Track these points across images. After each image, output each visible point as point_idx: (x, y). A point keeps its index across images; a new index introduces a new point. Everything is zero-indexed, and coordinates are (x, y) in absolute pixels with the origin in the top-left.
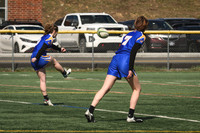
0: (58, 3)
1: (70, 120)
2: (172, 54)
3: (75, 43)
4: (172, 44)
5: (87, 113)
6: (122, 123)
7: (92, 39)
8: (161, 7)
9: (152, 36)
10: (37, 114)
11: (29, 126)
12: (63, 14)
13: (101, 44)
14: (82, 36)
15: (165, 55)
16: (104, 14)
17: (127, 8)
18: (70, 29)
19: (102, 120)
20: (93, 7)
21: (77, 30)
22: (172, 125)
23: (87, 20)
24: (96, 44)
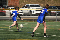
0: (23, 1)
1: (26, 36)
2: (58, 17)
3: (28, 13)
4: (58, 14)
5: (32, 34)
6: (42, 37)
7: (34, 12)
8: (54, 2)
9: (52, 11)
10: (17, 34)
11: (14, 38)
12: (25, 4)
13: (36, 13)
14: (31, 11)
15: (55, 17)
16: (37, 4)
17: (44, 3)
18: (27, 9)
19: (36, 36)
20: (34, 2)
21: (29, 9)
22: (58, 38)
23: (32, 6)
24: (35, 13)
